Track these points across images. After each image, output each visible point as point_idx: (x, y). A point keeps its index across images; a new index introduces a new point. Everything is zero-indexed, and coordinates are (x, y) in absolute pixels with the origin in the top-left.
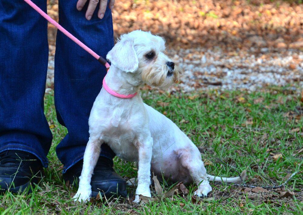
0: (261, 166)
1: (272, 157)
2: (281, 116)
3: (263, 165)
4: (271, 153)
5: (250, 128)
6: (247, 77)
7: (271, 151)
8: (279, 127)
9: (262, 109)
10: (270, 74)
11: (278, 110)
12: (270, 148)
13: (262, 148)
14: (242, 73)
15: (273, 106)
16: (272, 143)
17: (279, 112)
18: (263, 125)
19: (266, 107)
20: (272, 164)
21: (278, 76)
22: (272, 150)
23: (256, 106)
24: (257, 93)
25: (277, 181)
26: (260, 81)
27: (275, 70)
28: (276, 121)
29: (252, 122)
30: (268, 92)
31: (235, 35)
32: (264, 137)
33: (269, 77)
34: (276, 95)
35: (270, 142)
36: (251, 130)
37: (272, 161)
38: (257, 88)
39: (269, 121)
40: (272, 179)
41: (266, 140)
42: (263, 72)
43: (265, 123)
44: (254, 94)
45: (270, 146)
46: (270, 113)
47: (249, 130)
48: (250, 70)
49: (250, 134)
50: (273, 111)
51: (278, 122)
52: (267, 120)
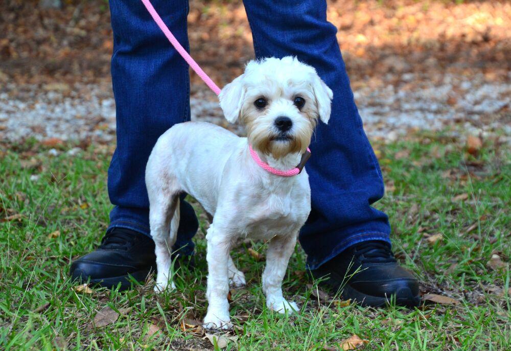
0: (411, 254)
1: (426, 240)
2: (439, 176)
3: (413, 252)
4: (425, 234)
5: (391, 197)
6: (383, 119)
7: (425, 231)
8: (436, 194)
9: (408, 167)
10: (418, 114)
11: (432, 167)
12: (423, 226)
13: (411, 227)
14: (375, 114)
15: (425, 161)
16: (426, 218)
17: (435, 170)
18: (411, 192)
19: (415, 163)
20: (427, 250)
21: (431, 116)
22: (427, 228)
23: (399, 162)
24: (399, 143)
25: (437, 276)
26: (404, 124)
27: (425, 106)
28: (430, 184)
29: (393, 188)
30: (417, 140)
31: (361, 57)
32: (413, 210)
33: (417, 117)
34: (428, 144)
35: (422, 217)
36: (392, 200)
37: (426, 245)
38: (399, 137)
39: (419, 185)
40: (428, 272)
41: (417, 214)
42: (407, 111)
43: (413, 188)
44: (394, 145)
45: (423, 224)
46: (420, 173)
47: (389, 199)
48: (387, 109)
49: (391, 206)
50: (425, 169)
51: (433, 185)
52: (416, 182)
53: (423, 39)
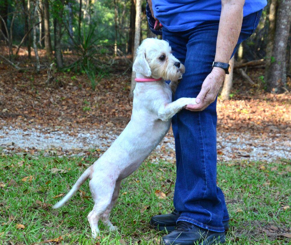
0: (275, 214)
1: (282, 207)
2: (289, 180)
3: (276, 213)
4: (282, 205)
5: (268, 187)
6: (266, 152)
7: (282, 204)
8: (288, 188)
9: (276, 175)
10: (282, 151)
11: (287, 175)
12: (281, 202)
13: (276, 202)
14: (263, 150)
15: (284, 173)
16: (283, 198)
17: (288, 177)
18: (277, 186)
19: (279, 173)
20: (282, 213)
21: (287, 153)
22: (283, 203)
23: (272, 172)
24: (273, 164)
25: (286, 224)
26: (275, 155)
27: (285, 149)
28: (285, 183)
29: (270, 184)
30: (281, 163)
31: (259, 124)
32: (277, 194)
33: (281, 153)
34: (286, 165)
35: (281, 197)
36: (269, 189)
37: (282, 210)
38: (273, 160)
39: (280, 183)
40: (282, 223)
41: (279, 196)
42: (277, 150)
43: (278, 184)
44: (271, 164)
45: (281, 200)
46: (281, 178)
47: (268, 188)
48: (269, 148)
49: (268, 191)
50: (283, 176)
51: (287, 184)
52: (280, 182)
53: (285, 120)
